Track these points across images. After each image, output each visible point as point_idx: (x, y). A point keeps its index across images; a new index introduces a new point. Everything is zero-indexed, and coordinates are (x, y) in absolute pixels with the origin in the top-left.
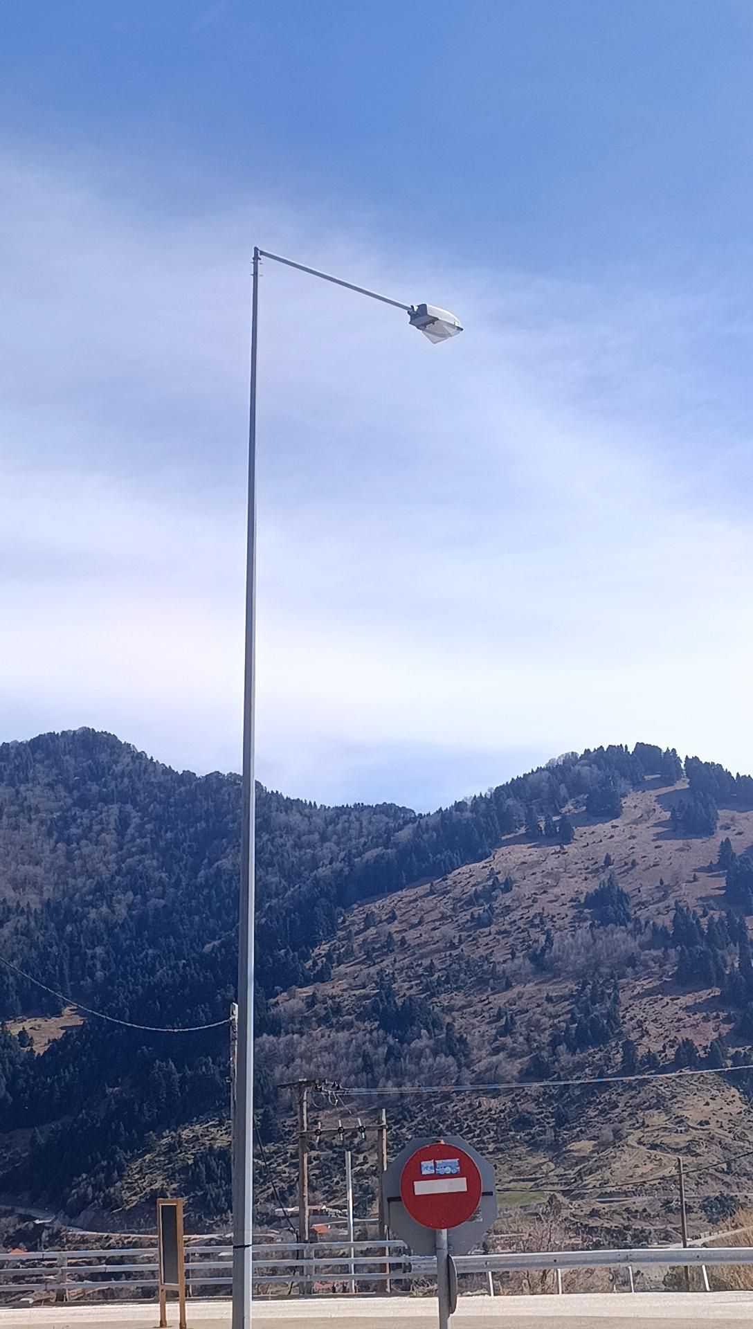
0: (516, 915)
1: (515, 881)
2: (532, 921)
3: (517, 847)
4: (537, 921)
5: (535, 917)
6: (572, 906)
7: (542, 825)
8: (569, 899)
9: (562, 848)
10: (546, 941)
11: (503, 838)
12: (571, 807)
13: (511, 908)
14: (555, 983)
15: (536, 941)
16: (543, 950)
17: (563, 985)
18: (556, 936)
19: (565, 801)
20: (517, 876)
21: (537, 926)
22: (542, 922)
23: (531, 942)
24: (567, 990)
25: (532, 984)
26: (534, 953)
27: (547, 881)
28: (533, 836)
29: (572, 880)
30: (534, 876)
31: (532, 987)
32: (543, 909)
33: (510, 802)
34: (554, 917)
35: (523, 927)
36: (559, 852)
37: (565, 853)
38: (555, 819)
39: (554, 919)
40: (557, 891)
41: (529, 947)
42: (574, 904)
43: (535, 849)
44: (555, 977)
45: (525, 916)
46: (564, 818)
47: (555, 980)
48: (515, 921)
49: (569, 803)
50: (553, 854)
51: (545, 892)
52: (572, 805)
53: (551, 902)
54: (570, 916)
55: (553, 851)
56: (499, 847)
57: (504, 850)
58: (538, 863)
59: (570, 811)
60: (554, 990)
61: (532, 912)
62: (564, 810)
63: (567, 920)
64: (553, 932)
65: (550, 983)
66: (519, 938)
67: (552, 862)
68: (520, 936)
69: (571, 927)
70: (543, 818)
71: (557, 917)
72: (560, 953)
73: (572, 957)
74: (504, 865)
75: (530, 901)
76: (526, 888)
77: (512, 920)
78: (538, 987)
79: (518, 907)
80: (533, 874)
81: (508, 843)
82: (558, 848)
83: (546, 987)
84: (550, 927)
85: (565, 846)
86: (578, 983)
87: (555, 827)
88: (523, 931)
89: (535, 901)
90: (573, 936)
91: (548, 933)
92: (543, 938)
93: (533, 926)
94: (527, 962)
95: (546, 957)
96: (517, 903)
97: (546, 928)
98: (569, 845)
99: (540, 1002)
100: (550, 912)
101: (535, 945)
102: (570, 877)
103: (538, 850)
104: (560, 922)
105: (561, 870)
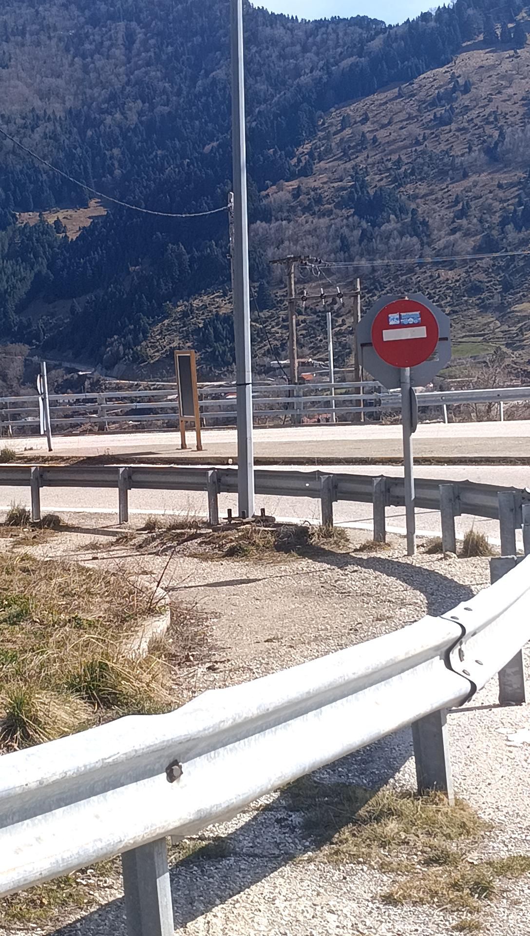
0: (473, 114)
1: (474, 84)
2: (487, 119)
3: (475, 53)
4: (492, 119)
5: (490, 115)
6: (523, 105)
8: (520, 99)
9: (516, 52)
10: (499, 136)
11: (464, 45)
13: (470, 107)
14: (505, 172)
15: (490, 136)
16: (496, 144)
17: (513, 174)
18: (508, 130)
20: (475, 78)
21: (492, 123)
22: (496, 119)
23: (485, 138)
24: (516, 177)
25: (486, 174)
26: (488, 147)
27: (502, 82)
28: (491, 43)
30: (489, 79)
31: (485, 176)
32: (497, 108)
33: (470, 11)
34: (506, 114)
35: (479, 124)
36: (513, 56)
37: (517, 57)
38: (510, 25)
39: (507, 117)
40: (510, 91)
41: (484, 141)
42: (524, 102)
43: (491, 54)
44: (505, 167)
45: (481, 115)
46: (518, 24)
47: (505, 170)
48: (472, 119)
50: (507, 58)
51: (499, 93)
53: (505, 101)
54: (521, 113)
55: (508, 55)
56: (460, 53)
57: (464, 55)
58: (493, 67)
60: (504, 178)
61: (488, 110)
63: (518, 117)
64: (505, 128)
65: (502, 172)
66: (475, 134)
67: (506, 66)
68: (477, 132)
69: (522, 123)
70: (499, 26)
71: (511, 114)
72: (511, 147)
73: (521, 149)
74: (464, 69)
75: (486, 100)
76: (483, 90)
77: (470, 118)
78: (490, 176)
79: (475, 107)
80: (490, 76)
81: (468, 49)
82: (512, 52)
83: (497, 176)
84: (503, 124)
85: (518, 51)
87: (510, 33)
88: (479, 128)
89: (490, 101)
90: (523, 131)
91: (501, 128)
92: (496, 134)
93: (489, 123)
94: (482, 155)
95: (498, 150)
96: (474, 103)
97: (499, 125)
98: (522, 50)
99: (492, 189)
100: (504, 110)
101: (490, 139)
102: (522, 79)
103: (494, 54)
104: (512, 119)
105: (514, 72)
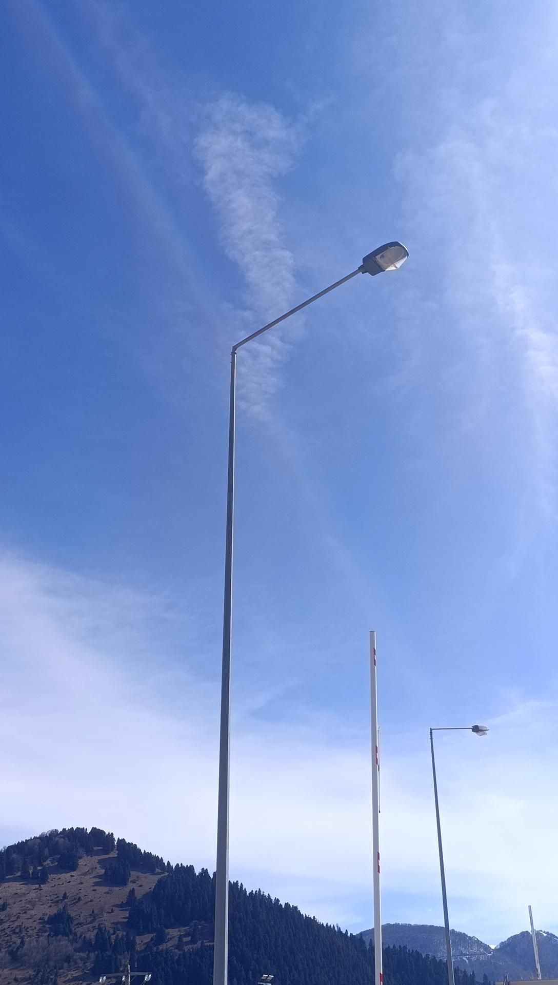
7: (31, 871)
12: (49, 862)
19: (47, 859)
29: (42, 906)
49: (49, 859)
52: (50, 861)
59: (48, 864)
62: (45, 864)
86: (35, 971)
